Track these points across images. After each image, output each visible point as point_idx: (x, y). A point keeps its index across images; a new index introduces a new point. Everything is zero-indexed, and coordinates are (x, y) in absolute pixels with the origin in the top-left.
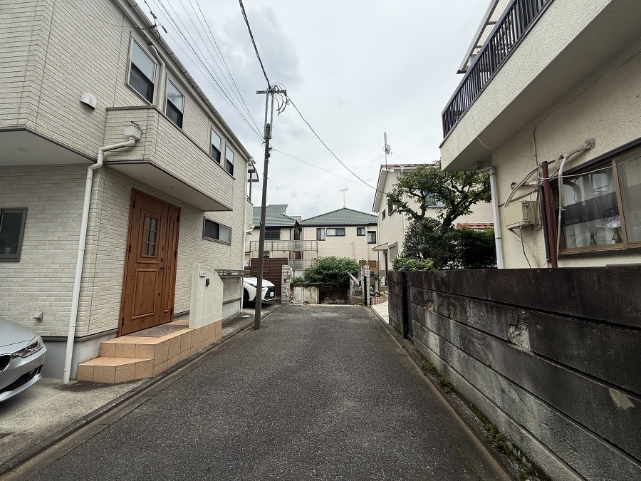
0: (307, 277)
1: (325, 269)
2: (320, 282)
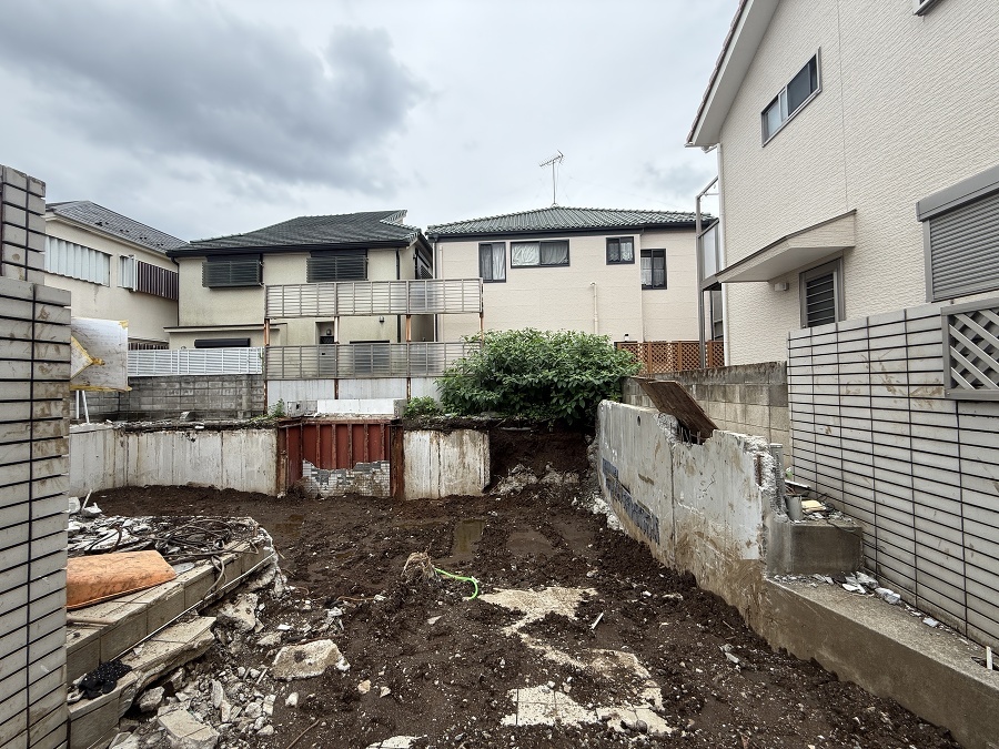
0: (451, 397)
1: (508, 371)
2: (494, 414)
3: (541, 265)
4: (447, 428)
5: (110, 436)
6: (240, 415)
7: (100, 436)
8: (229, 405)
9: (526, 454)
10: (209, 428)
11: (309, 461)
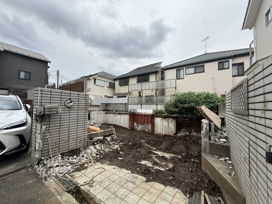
0: (167, 110)
2: (178, 115)
3: (195, 73)
4: (165, 117)
5: (104, 114)
6: (123, 111)
7: (103, 114)
8: (122, 109)
9: (187, 126)
10: (118, 114)
11: (135, 122)
